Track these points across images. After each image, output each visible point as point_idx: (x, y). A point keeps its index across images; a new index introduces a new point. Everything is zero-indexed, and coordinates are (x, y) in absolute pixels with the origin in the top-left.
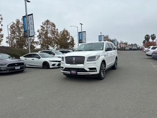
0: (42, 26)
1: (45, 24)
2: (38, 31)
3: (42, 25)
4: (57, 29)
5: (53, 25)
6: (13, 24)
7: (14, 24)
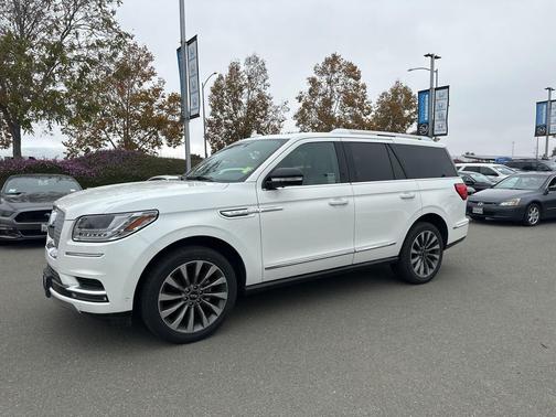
0: (313, 81)
1: (322, 72)
2: (300, 99)
3: (314, 75)
4: (364, 87)
5: (352, 72)
6: (219, 79)
7: (221, 78)
